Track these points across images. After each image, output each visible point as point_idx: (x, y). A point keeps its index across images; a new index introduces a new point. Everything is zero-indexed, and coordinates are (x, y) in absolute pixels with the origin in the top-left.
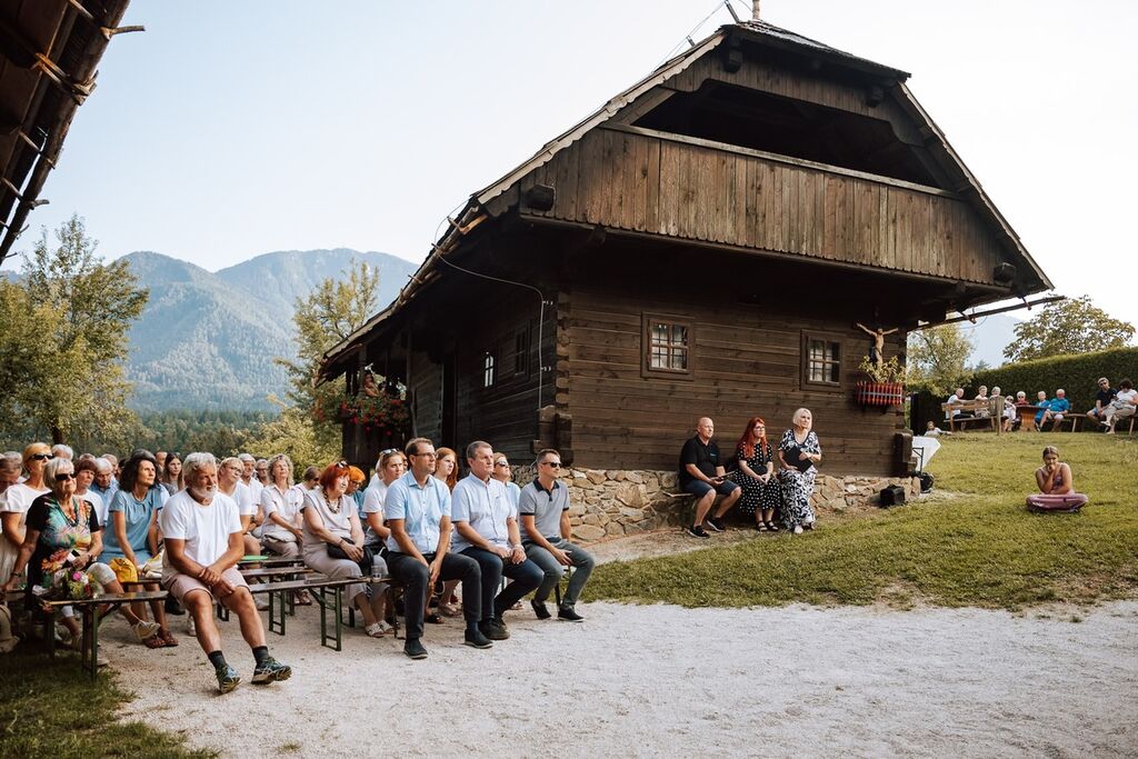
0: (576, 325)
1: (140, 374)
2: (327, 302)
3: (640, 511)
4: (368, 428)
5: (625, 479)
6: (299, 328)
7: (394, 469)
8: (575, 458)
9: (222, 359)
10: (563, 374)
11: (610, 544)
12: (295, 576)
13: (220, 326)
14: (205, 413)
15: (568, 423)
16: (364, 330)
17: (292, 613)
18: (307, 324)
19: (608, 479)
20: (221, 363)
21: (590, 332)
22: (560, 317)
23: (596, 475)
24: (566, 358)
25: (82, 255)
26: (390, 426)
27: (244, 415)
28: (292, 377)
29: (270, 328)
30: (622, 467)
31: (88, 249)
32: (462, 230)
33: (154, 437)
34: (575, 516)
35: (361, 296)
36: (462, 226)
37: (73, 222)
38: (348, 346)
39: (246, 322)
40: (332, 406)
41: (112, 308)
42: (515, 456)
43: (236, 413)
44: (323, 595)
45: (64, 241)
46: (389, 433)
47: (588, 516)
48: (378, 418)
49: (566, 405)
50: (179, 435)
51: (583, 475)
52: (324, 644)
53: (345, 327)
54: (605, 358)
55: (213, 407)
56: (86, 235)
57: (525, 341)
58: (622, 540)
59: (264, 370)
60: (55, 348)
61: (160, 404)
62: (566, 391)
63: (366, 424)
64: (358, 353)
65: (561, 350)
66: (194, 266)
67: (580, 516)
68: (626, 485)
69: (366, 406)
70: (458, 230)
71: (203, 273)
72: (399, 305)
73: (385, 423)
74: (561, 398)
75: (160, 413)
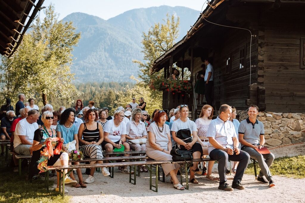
0: (267, 45)
1: (75, 67)
2: (156, 34)
3: (300, 133)
4: (174, 94)
5: (292, 117)
6: (144, 46)
7: (184, 113)
8: (267, 107)
9: (110, 59)
10: (261, 69)
11: (285, 148)
12: (141, 159)
13: (109, 44)
14: (103, 83)
15: (263, 92)
16: (172, 50)
17: (139, 175)
18: (147, 45)
19: (283, 117)
20: (110, 60)
21: (274, 48)
22: (259, 43)
23: (277, 115)
24: (263, 61)
25: (54, 20)
26: (183, 92)
27: (120, 84)
28: (141, 68)
29: (131, 44)
30: (290, 111)
31: (56, 17)
32: (213, 7)
33: (81, 94)
34: (267, 134)
35: (171, 31)
36: (213, 5)
37: (50, 6)
38: (165, 57)
39: (120, 42)
40: (158, 83)
41: (66, 42)
42: (239, 106)
43: (116, 83)
44: (151, 168)
45: (47, 14)
46: (183, 95)
47: (273, 134)
48: (178, 88)
49: (263, 83)
50: (91, 93)
51: (271, 115)
52: (151, 189)
53: (164, 45)
54: (282, 60)
55: (107, 80)
56: (55, 12)
57: (244, 53)
58: (290, 147)
59: (129, 63)
60: (43, 60)
61: (84, 80)
62: (263, 76)
63: (173, 92)
64: (169, 60)
65: (260, 57)
66: (98, 18)
67: (269, 134)
68: (292, 120)
69: (172, 84)
70: (211, 7)
71: (102, 20)
72: (187, 39)
73: (181, 91)
74: (260, 80)
75: (84, 83)
